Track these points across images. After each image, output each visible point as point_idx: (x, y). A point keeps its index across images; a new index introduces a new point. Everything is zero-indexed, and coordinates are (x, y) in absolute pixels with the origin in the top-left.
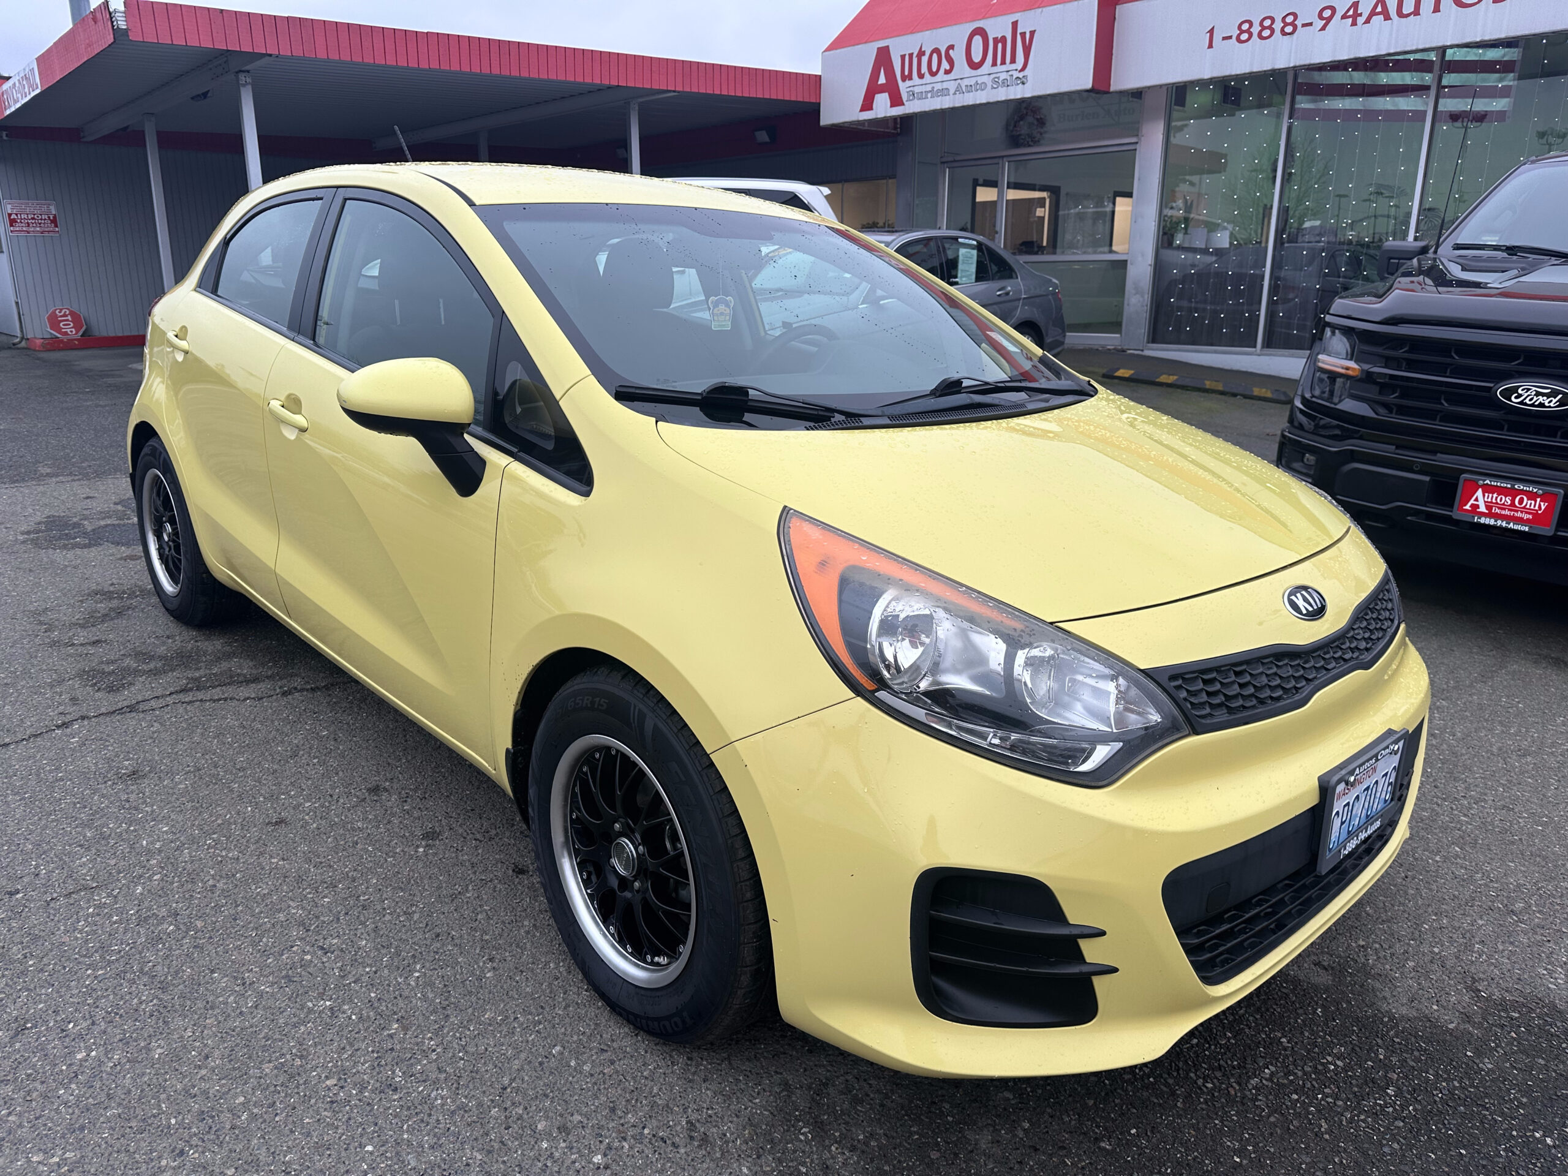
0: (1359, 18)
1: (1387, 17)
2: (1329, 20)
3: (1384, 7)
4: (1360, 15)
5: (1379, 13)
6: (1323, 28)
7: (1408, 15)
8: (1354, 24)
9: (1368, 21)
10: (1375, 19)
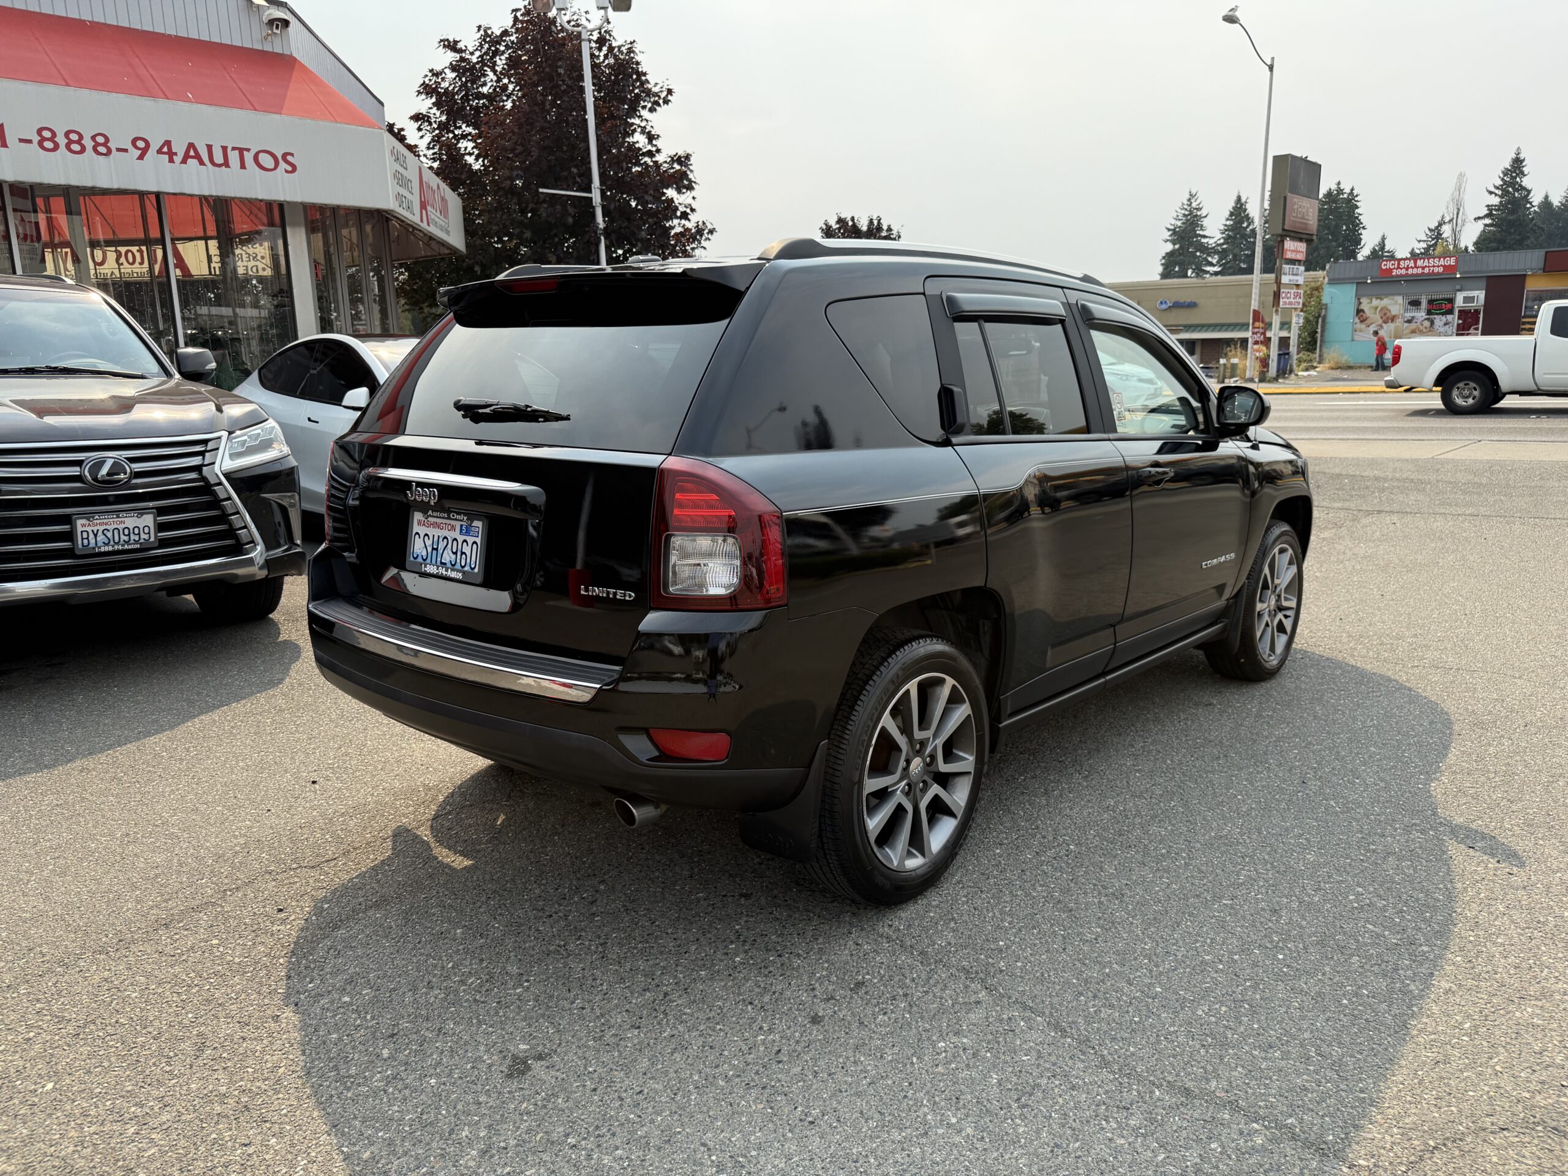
1: (202, 163)
2: (144, 151)
3: (196, 151)
4: (176, 154)
5: (192, 157)
6: (141, 157)
7: (219, 166)
8: (171, 161)
9: (184, 161)
10: (190, 161)
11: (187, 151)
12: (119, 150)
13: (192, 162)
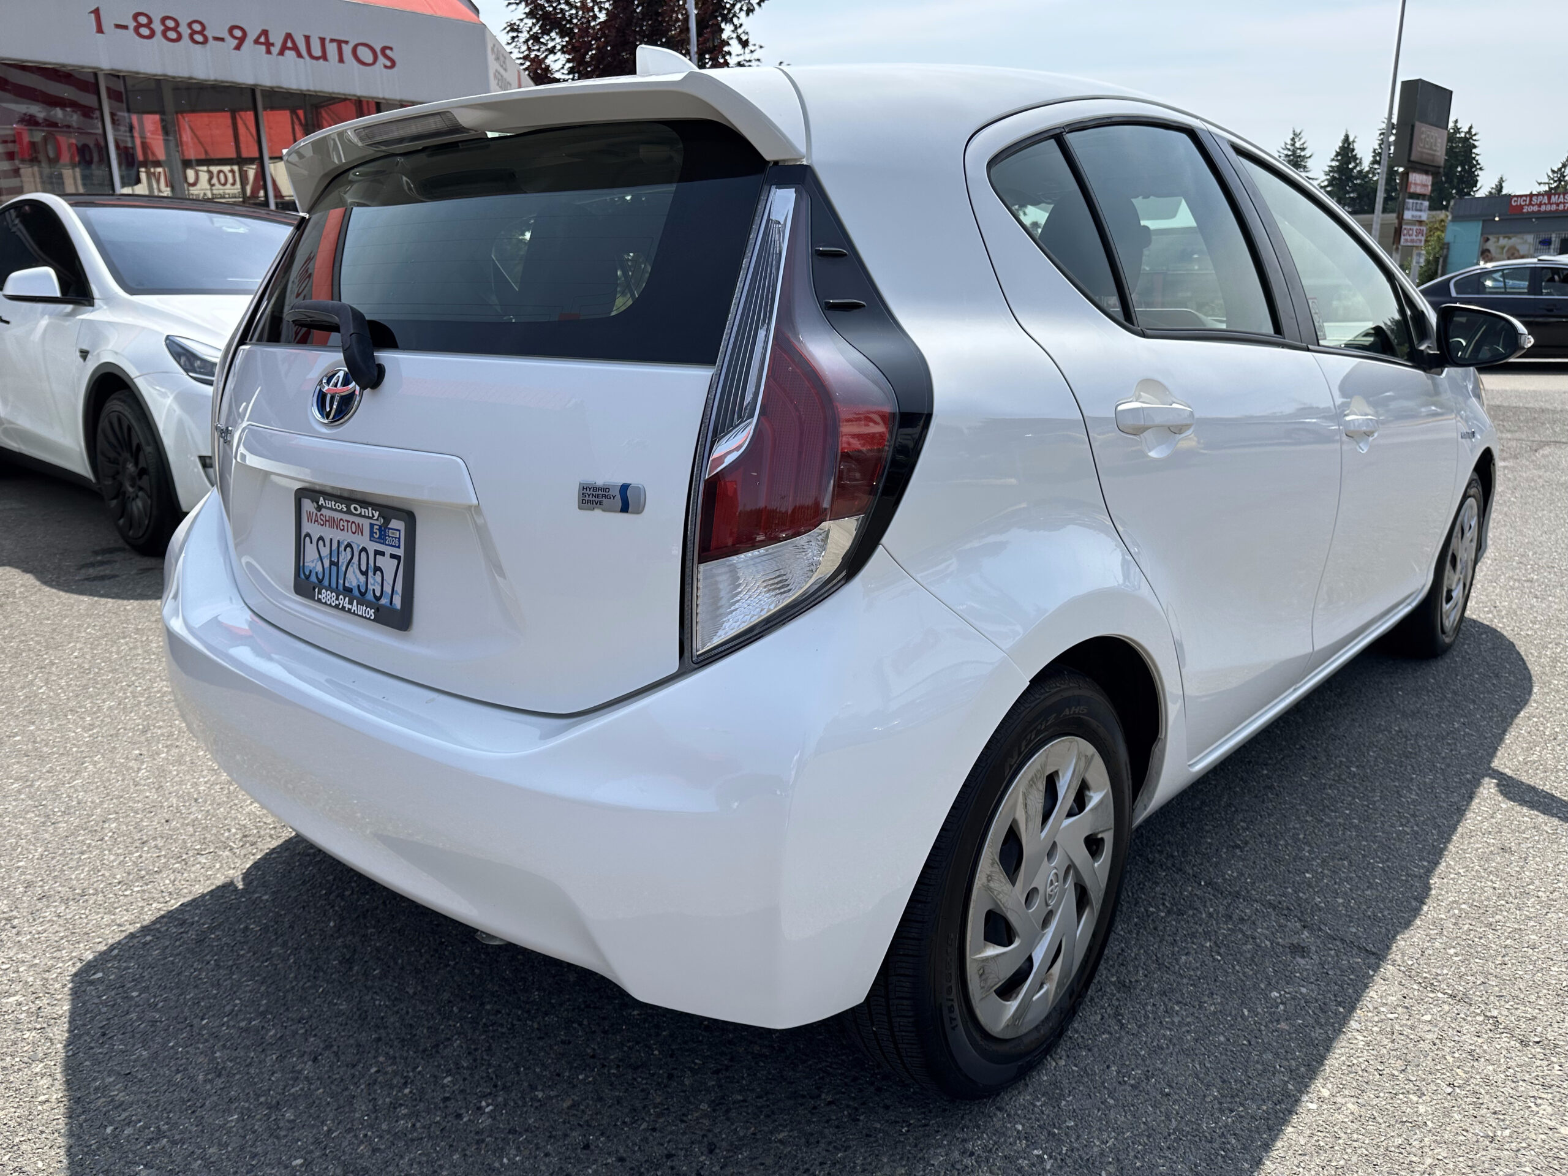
0: (272, 48)
1: (299, 55)
2: (242, 40)
3: (293, 42)
5: (289, 49)
6: (238, 48)
7: (317, 58)
8: (269, 52)
9: (281, 53)
10: (287, 52)
11: (285, 41)
12: (216, 39)
13: (290, 54)
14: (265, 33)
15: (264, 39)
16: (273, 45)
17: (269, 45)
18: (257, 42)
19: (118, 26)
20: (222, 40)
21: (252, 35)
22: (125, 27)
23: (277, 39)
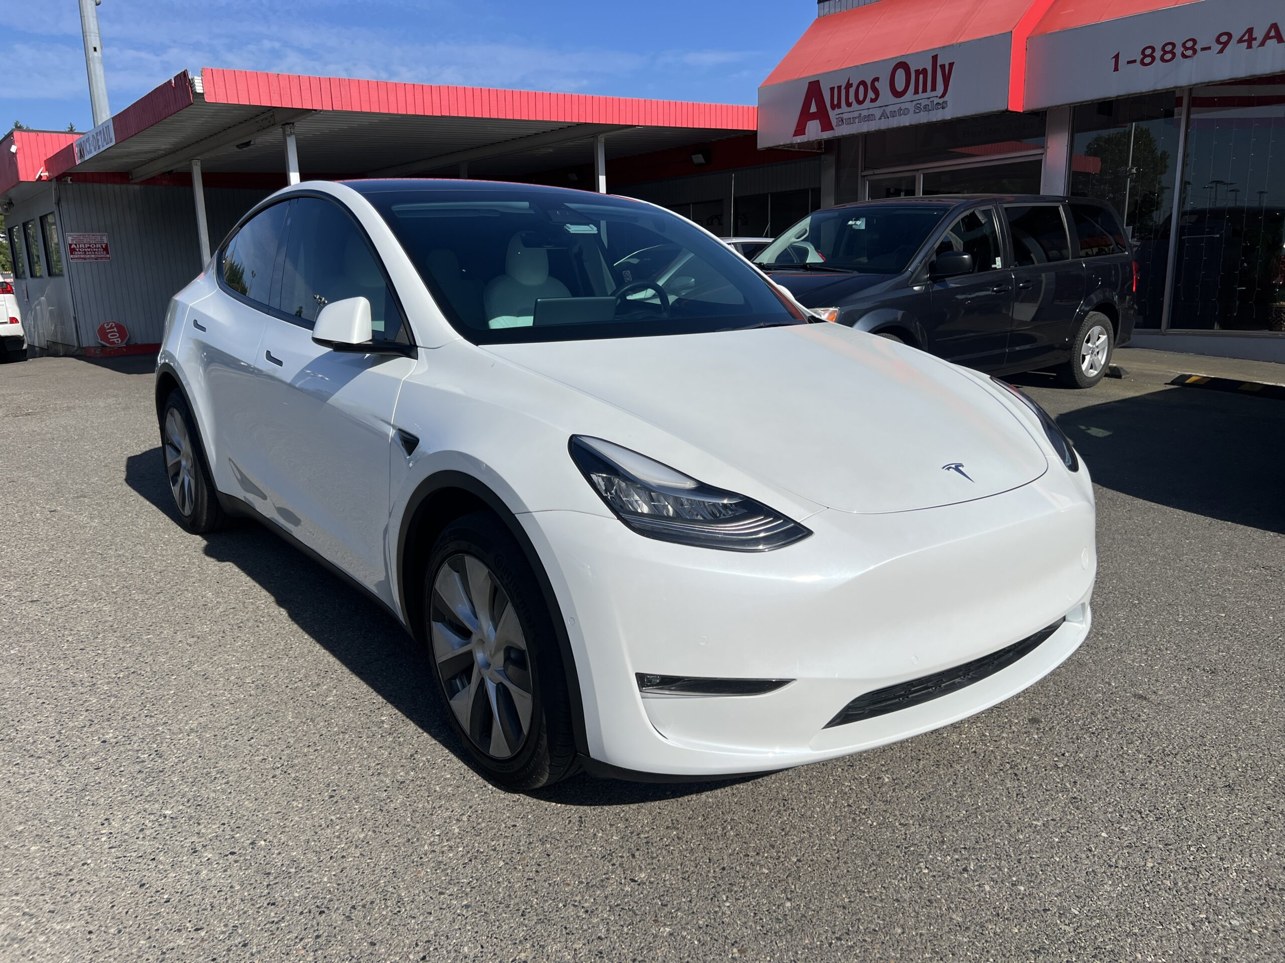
1: (1280, 40)
2: (1225, 44)
3: (1277, 30)
5: (1272, 38)
8: (1250, 46)
10: (1269, 42)
11: (1269, 32)
12: (1203, 49)
13: (1271, 43)
14: (1250, 31)
15: (1249, 38)
16: (1255, 39)
17: (1251, 40)
18: (1240, 41)
19: (1129, 62)
20: (1209, 48)
21: (1236, 38)
22: (1134, 61)
23: (1259, 34)
